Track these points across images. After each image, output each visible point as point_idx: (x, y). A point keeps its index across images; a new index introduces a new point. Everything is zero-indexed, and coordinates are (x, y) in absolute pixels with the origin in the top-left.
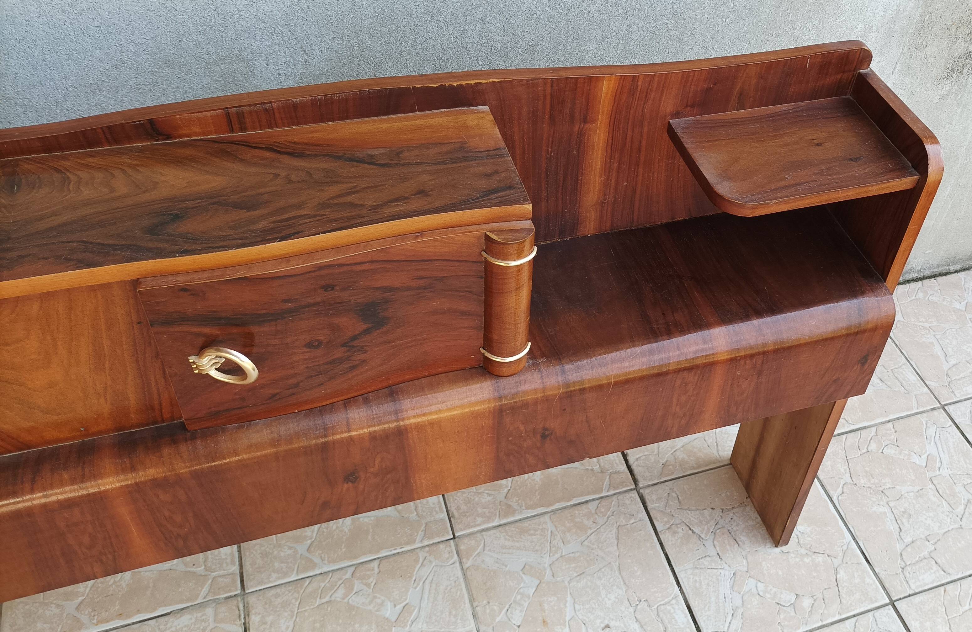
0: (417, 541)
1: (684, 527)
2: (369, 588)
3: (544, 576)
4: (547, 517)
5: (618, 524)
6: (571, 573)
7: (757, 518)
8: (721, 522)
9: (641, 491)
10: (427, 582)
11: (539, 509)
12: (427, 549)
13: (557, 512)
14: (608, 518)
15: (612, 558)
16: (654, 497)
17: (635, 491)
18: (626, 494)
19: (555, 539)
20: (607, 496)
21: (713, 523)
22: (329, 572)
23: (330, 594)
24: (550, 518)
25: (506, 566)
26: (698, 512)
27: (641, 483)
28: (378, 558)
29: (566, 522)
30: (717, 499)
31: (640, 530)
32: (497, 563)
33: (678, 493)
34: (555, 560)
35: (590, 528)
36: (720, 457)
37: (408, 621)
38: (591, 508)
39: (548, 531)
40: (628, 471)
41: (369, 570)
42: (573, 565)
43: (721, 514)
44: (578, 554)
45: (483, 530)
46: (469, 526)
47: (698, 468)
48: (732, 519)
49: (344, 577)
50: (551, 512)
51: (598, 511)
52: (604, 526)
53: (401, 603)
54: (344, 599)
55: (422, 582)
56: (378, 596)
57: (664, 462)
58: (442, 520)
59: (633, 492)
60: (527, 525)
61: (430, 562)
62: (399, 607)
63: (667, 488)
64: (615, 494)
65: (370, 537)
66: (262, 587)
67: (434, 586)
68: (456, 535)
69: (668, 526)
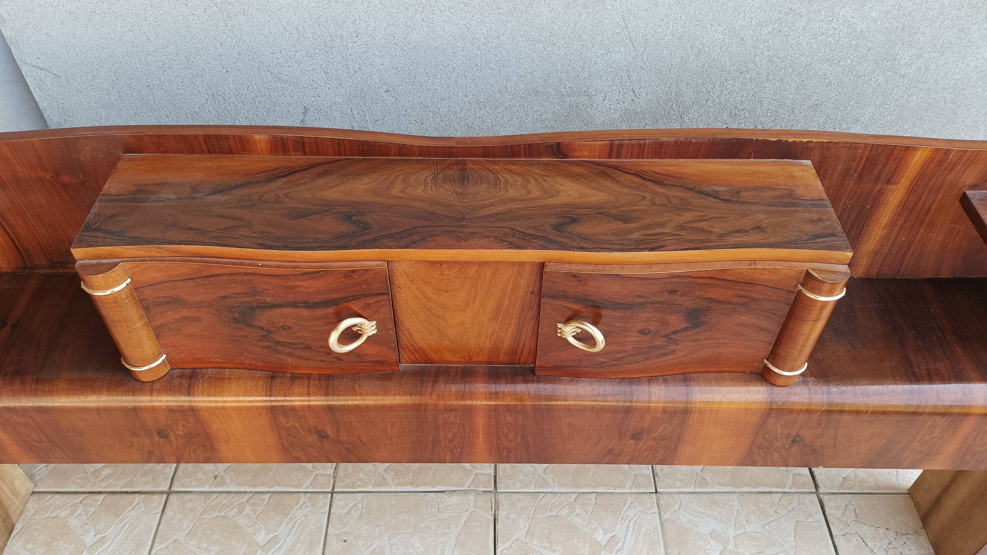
0: (626, 487)
1: (858, 538)
2: (587, 514)
3: (728, 545)
4: (735, 496)
5: (797, 519)
6: (751, 549)
7: (930, 549)
8: (894, 543)
9: (821, 496)
10: (632, 522)
11: (729, 488)
12: (634, 495)
13: (744, 494)
14: (789, 511)
15: (789, 546)
16: (833, 504)
17: (815, 495)
18: (807, 495)
19: (740, 517)
20: (789, 493)
21: (886, 542)
22: (557, 492)
23: (558, 510)
24: (738, 497)
25: (697, 528)
26: (872, 528)
27: (821, 489)
28: (596, 492)
29: (751, 505)
30: (892, 522)
31: (817, 530)
32: (690, 523)
33: (856, 507)
34: (738, 534)
35: (772, 516)
36: (899, 485)
37: (614, 549)
38: (774, 498)
39: (735, 508)
40: (810, 476)
41: (588, 500)
42: (754, 543)
43: (895, 536)
44: (758, 535)
45: (680, 493)
46: (669, 486)
47: (876, 489)
48: (905, 543)
49: (569, 500)
50: (739, 493)
51: (780, 503)
52: (784, 518)
53: (610, 533)
54: (567, 517)
55: (628, 521)
56: (593, 522)
57: (845, 476)
58: (648, 476)
59: (813, 495)
60: (718, 499)
61: (636, 506)
62: (609, 536)
63: (845, 499)
64: (796, 493)
65: (590, 474)
66: (509, 491)
67: (637, 526)
68: (658, 490)
69: (843, 533)
